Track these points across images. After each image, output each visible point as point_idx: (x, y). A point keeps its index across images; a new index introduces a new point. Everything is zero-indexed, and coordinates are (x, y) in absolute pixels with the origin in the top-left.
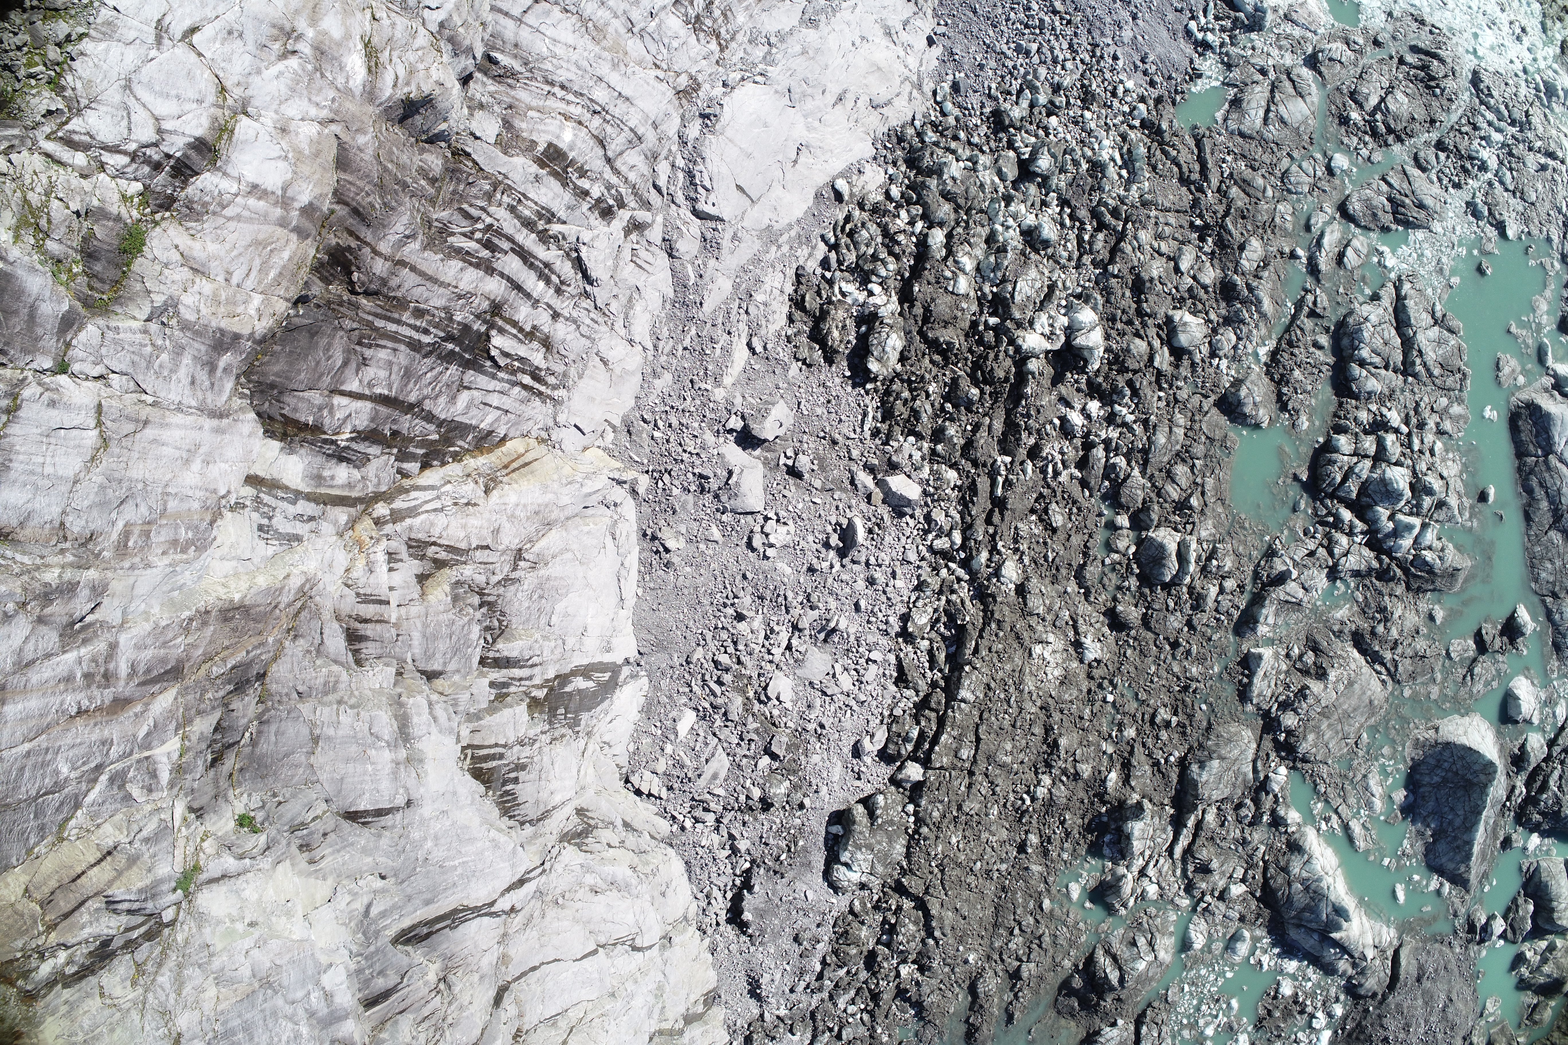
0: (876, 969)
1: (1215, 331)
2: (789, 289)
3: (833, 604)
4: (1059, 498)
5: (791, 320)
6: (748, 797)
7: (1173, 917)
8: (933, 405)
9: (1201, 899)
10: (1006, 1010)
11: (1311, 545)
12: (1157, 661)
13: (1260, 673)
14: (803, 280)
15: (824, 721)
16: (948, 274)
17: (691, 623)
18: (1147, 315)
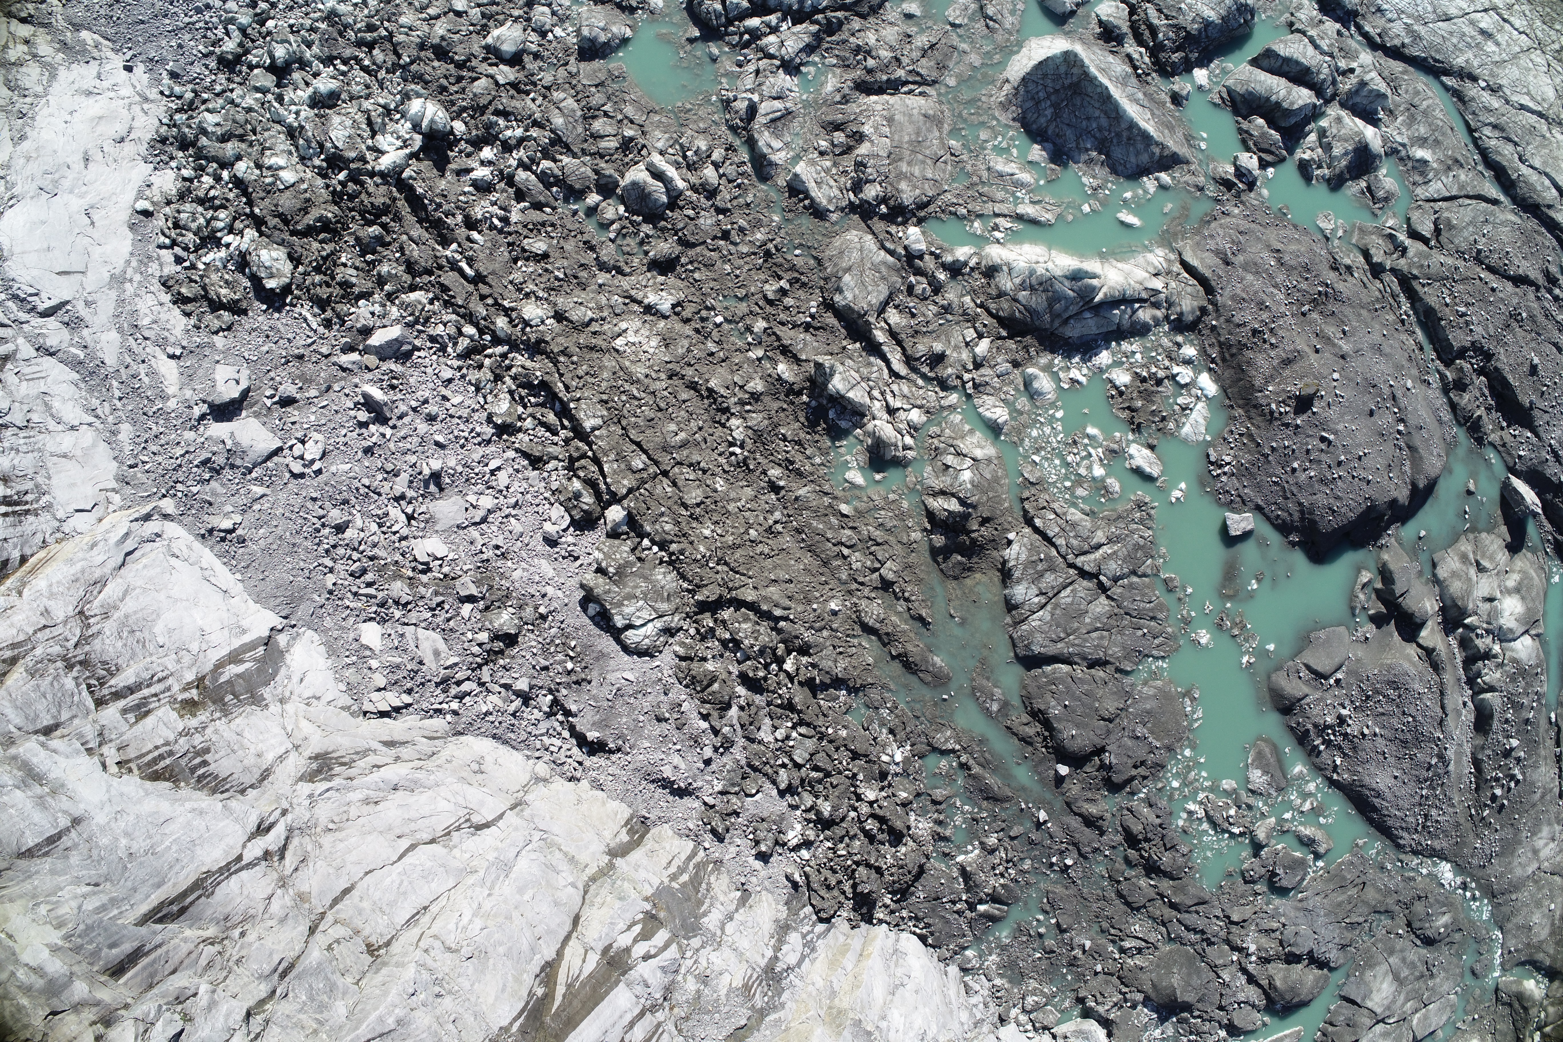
0: (765, 685)
1: (528, 20)
2: (166, 298)
3: (412, 459)
4: (525, 232)
5: (188, 315)
6: (480, 645)
7: (957, 418)
8: (357, 268)
9: (964, 383)
10: (912, 617)
11: (751, 68)
12: (725, 259)
13: (811, 186)
14: (170, 283)
15: (494, 542)
16: (268, 180)
17: (302, 564)
18: (465, 62)
